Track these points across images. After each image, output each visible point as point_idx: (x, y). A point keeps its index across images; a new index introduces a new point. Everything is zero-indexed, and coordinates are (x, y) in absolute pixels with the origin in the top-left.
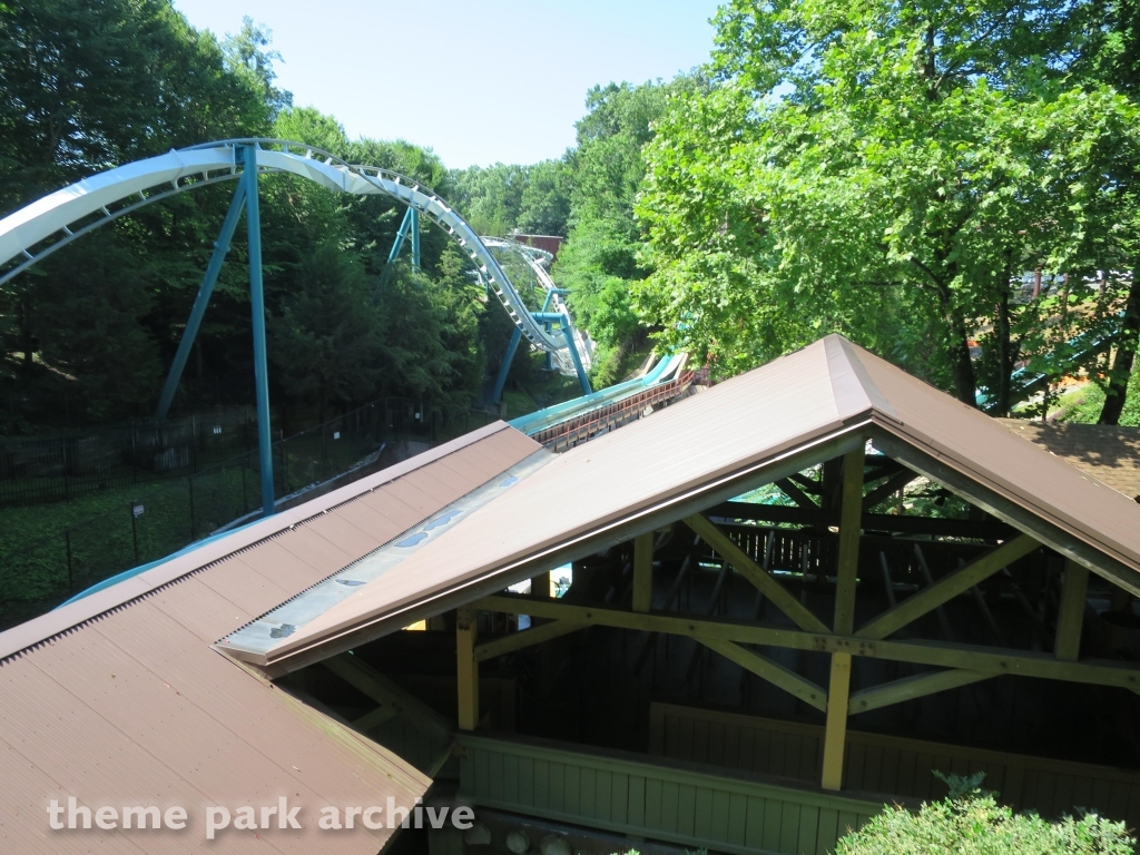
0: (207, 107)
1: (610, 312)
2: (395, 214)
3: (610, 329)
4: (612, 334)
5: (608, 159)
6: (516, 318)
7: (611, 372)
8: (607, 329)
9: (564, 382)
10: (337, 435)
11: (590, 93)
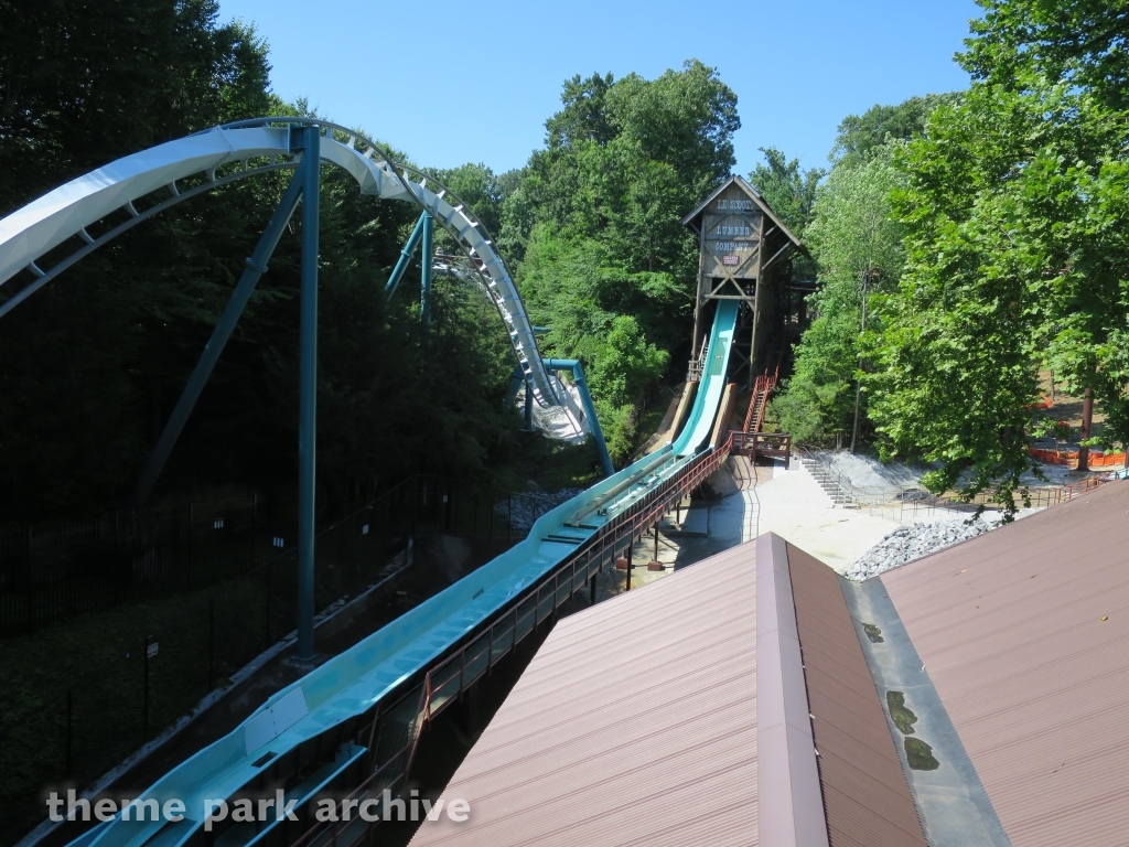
0: (193, 72)
1: (621, 360)
2: (378, 226)
3: (619, 383)
4: (623, 387)
5: (607, 167)
6: (526, 366)
7: (628, 438)
8: (616, 382)
9: (551, 449)
10: (366, 529)
11: (567, 84)
